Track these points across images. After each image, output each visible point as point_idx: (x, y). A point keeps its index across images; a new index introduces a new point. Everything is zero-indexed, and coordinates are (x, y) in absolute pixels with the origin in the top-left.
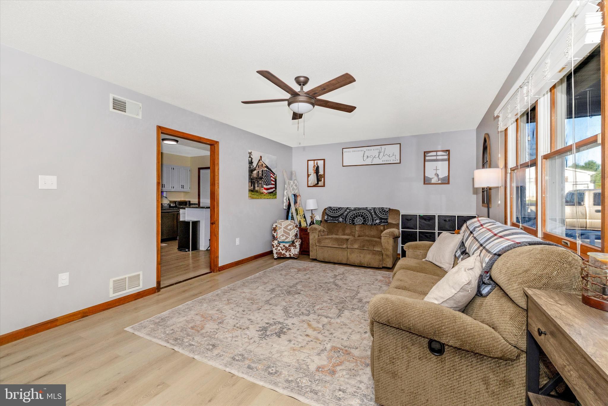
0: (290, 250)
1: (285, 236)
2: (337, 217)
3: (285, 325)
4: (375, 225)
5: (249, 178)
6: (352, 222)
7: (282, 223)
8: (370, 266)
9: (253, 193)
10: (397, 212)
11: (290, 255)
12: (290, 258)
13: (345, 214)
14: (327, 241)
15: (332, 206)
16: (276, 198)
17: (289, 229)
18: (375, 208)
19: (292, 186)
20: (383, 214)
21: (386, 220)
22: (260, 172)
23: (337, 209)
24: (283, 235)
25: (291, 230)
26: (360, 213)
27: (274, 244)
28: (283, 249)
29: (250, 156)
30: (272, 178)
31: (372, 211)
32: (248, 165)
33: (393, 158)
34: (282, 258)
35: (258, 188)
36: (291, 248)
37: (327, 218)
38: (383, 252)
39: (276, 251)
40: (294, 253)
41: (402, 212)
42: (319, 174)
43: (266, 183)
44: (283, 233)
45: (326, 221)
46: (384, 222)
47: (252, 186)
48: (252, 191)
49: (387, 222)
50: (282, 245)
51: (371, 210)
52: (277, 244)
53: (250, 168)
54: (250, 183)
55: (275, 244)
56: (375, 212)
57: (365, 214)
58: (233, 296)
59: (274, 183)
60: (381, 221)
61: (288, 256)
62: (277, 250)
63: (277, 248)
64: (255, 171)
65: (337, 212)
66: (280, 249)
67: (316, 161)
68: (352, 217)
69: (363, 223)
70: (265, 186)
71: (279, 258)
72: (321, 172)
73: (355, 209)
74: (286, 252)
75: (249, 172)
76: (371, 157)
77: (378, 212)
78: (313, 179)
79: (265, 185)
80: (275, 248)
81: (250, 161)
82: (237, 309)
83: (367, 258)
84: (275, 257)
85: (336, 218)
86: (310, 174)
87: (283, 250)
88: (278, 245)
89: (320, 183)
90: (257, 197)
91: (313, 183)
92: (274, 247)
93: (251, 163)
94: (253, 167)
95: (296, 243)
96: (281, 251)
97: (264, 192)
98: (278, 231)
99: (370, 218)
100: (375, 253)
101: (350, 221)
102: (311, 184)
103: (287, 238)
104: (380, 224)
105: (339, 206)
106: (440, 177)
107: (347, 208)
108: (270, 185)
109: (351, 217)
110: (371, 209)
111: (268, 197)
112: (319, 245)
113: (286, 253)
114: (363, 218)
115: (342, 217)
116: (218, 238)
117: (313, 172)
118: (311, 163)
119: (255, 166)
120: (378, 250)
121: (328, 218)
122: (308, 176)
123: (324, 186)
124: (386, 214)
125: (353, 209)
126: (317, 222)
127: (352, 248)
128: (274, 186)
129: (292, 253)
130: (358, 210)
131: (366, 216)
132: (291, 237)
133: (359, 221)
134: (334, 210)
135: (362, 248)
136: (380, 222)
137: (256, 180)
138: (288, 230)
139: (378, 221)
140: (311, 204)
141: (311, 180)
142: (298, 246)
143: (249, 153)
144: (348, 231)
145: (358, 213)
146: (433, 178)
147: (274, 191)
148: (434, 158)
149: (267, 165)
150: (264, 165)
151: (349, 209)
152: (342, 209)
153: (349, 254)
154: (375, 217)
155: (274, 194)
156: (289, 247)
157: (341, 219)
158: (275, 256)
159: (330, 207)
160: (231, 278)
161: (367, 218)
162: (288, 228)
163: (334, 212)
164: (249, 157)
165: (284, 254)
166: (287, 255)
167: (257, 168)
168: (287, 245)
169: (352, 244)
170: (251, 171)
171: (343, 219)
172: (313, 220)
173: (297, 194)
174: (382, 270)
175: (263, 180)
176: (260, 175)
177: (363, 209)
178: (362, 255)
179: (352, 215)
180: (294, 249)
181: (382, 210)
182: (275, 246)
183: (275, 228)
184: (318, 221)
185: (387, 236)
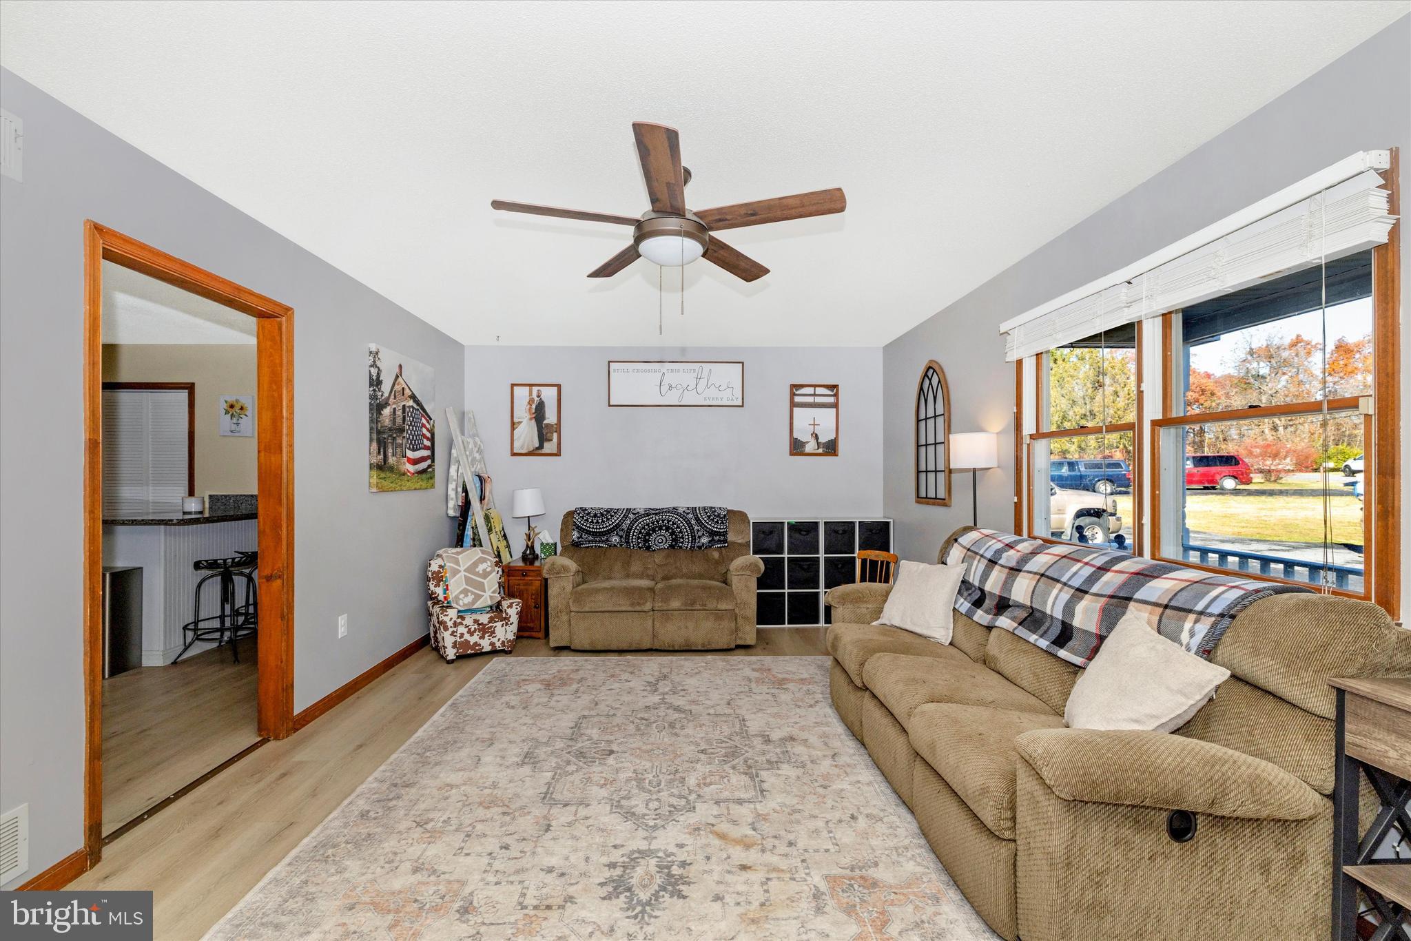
0: (493, 632)
1: (473, 593)
2: (606, 534)
3: (661, 854)
4: (700, 548)
5: (371, 429)
6: (644, 544)
7: (460, 557)
8: (709, 647)
9: (383, 475)
10: (742, 516)
11: (492, 644)
12: (494, 652)
13: (625, 526)
14: (600, 597)
15: (587, 505)
16: (433, 486)
17: (481, 572)
18: (694, 510)
19: (471, 451)
20: (717, 522)
21: (724, 535)
22: (399, 413)
23: (602, 514)
24: (465, 592)
25: (485, 575)
26: (663, 521)
27: (446, 619)
28: (472, 630)
29: (374, 361)
30: (424, 431)
31: (690, 516)
32: (366, 391)
33: (728, 393)
34: (469, 655)
35: (394, 458)
36: (495, 625)
37: (579, 538)
38: (737, 611)
39: (453, 639)
40: (502, 639)
41: (754, 517)
42: (545, 422)
43: (411, 443)
44: (465, 586)
45: (576, 545)
46: (719, 541)
47: (379, 452)
48: (382, 467)
49: (725, 541)
50: (469, 620)
51: (688, 514)
52: (454, 619)
53: (373, 397)
54: (375, 444)
55: (451, 619)
56: (697, 519)
57: (674, 524)
58: (422, 806)
59: (427, 443)
60: (713, 540)
61: (487, 648)
62: (455, 636)
63: (455, 630)
64: (386, 407)
65: (603, 521)
66: (465, 633)
67: (535, 389)
68: (643, 531)
69: (672, 546)
70: (410, 454)
71: (460, 657)
72: (551, 418)
73: (648, 513)
74: (482, 637)
75: (371, 409)
76: (679, 387)
77: (704, 519)
78: (527, 434)
79: (409, 449)
80: (451, 630)
81: (374, 378)
82: (475, 846)
83: (702, 629)
84: (449, 658)
85: (603, 535)
86: (520, 423)
87: (471, 633)
88: (459, 620)
89: (546, 445)
90: (393, 485)
91: (528, 446)
92: (446, 629)
93: (376, 383)
94: (382, 395)
95: (509, 611)
96: (467, 636)
97: (409, 471)
98: (452, 583)
99: (687, 532)
100: (718, 615)
101: (639, 543)
102: (522, 447)
103: (478, 597)
104: (710, 547)
105: (606, 506)
106: (822, 440)
107: (629, 510)
108: (420, 449)
109: (640, 532)
110: (688, 511)
111: (417, 486)
112: (577, 610)
113: (481, 642)
114: (672, 534)
115: (617, 534)
116: (290, 623)
117: (528, 416)
118: (522, 394)
119: (386, 395)
120: (727, 608)
121: (581, 537)
122: (513, 425)
123: (558, 454)
124: (722, 523)
125: (642, 512)
126: (545, 547)
127: (665, 608)
128: (426, 453)
129: (499, 639)
130: (656, 514)
131: (678, 527)
132: (488, 593)
133: (661, 540)
134: (595, 515)
135: (690, 607)
136: (710, 542)
137: (389, 436)
138: (478, 574)
139: (705, 540)
140: (528, 503)
141: (522, 438)
142: (514, 619)
143: (371, 352)
144: (636, 567)
145: (658, 522)
146: (808, 442)
147: (429, 466)
148: (810, 400)
149: (413, 393)
150: (408, 392)
151: (635, 512)
152: (615, 513)
153: (657, 624)
154: (698, 530)
155: (428, 476)
156: (489, 622)
157: (615, 539)
158: (451, 653)
159: (584, 510)
160: (360, 746)
161: (681, 532)
162: (477, 570)
163: (597, 522)
164: (371, 366)
165: (476, 644)
166: (486, 645)
167: (392, 400)
168: (484, 618)
169: (666, 600)
170: (377, 407)
171: (621, 537)
172: (533, 543)
173: (485, 476)
174: (735, 652)
175: (405, 434)
176: (399, 421)
177: (668, 511)
178: (691, 625)
179: (643, 528)
180: (502, 626)
181: (712, 512)
182: (450, 624)
183: (439, 572)
184: (548, 544)
185: (744, 573)
